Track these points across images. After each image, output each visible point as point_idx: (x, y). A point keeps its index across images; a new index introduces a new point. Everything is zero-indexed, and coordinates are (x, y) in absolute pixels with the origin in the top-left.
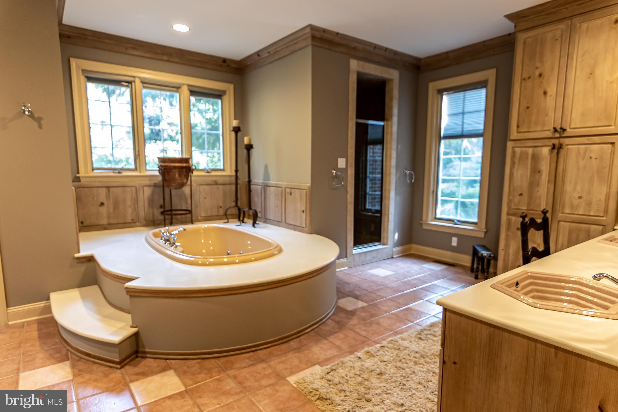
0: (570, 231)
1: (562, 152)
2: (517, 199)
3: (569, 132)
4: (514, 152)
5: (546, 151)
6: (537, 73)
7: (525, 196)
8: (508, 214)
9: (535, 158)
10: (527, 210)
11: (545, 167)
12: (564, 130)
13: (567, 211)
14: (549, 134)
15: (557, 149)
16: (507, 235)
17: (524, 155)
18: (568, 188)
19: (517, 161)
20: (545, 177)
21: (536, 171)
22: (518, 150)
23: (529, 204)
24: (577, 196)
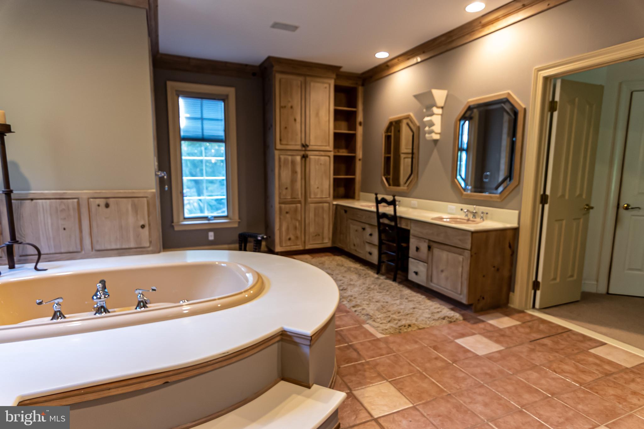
0: (315, 209)
1: (308, 160)
2: (284, 192)
3: (310, 148)
4: (280, 159)
5: (298, 158)
6: (290, 105)
7: (289, 189)
8: (280, 203)
9: (293, 163)
10: (292, 198)
11: (299, 169)
12: (308, 146)
13: (312, 196)
14: (299, 147)
15: (305, 157)
16: (280, 218)
17: (286, 161)
18: (312, 182)
19: (282, 164)
20: (299, 176)
21: (294, 172)
22: (282, 157)
23: (292, 195)
24: (316, 187)
